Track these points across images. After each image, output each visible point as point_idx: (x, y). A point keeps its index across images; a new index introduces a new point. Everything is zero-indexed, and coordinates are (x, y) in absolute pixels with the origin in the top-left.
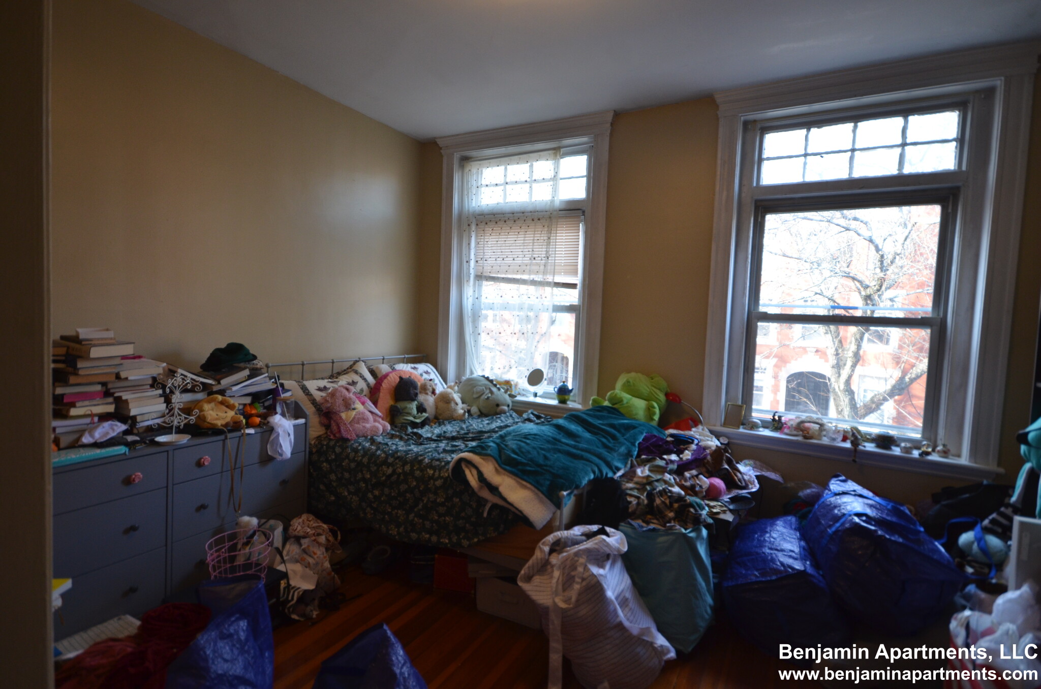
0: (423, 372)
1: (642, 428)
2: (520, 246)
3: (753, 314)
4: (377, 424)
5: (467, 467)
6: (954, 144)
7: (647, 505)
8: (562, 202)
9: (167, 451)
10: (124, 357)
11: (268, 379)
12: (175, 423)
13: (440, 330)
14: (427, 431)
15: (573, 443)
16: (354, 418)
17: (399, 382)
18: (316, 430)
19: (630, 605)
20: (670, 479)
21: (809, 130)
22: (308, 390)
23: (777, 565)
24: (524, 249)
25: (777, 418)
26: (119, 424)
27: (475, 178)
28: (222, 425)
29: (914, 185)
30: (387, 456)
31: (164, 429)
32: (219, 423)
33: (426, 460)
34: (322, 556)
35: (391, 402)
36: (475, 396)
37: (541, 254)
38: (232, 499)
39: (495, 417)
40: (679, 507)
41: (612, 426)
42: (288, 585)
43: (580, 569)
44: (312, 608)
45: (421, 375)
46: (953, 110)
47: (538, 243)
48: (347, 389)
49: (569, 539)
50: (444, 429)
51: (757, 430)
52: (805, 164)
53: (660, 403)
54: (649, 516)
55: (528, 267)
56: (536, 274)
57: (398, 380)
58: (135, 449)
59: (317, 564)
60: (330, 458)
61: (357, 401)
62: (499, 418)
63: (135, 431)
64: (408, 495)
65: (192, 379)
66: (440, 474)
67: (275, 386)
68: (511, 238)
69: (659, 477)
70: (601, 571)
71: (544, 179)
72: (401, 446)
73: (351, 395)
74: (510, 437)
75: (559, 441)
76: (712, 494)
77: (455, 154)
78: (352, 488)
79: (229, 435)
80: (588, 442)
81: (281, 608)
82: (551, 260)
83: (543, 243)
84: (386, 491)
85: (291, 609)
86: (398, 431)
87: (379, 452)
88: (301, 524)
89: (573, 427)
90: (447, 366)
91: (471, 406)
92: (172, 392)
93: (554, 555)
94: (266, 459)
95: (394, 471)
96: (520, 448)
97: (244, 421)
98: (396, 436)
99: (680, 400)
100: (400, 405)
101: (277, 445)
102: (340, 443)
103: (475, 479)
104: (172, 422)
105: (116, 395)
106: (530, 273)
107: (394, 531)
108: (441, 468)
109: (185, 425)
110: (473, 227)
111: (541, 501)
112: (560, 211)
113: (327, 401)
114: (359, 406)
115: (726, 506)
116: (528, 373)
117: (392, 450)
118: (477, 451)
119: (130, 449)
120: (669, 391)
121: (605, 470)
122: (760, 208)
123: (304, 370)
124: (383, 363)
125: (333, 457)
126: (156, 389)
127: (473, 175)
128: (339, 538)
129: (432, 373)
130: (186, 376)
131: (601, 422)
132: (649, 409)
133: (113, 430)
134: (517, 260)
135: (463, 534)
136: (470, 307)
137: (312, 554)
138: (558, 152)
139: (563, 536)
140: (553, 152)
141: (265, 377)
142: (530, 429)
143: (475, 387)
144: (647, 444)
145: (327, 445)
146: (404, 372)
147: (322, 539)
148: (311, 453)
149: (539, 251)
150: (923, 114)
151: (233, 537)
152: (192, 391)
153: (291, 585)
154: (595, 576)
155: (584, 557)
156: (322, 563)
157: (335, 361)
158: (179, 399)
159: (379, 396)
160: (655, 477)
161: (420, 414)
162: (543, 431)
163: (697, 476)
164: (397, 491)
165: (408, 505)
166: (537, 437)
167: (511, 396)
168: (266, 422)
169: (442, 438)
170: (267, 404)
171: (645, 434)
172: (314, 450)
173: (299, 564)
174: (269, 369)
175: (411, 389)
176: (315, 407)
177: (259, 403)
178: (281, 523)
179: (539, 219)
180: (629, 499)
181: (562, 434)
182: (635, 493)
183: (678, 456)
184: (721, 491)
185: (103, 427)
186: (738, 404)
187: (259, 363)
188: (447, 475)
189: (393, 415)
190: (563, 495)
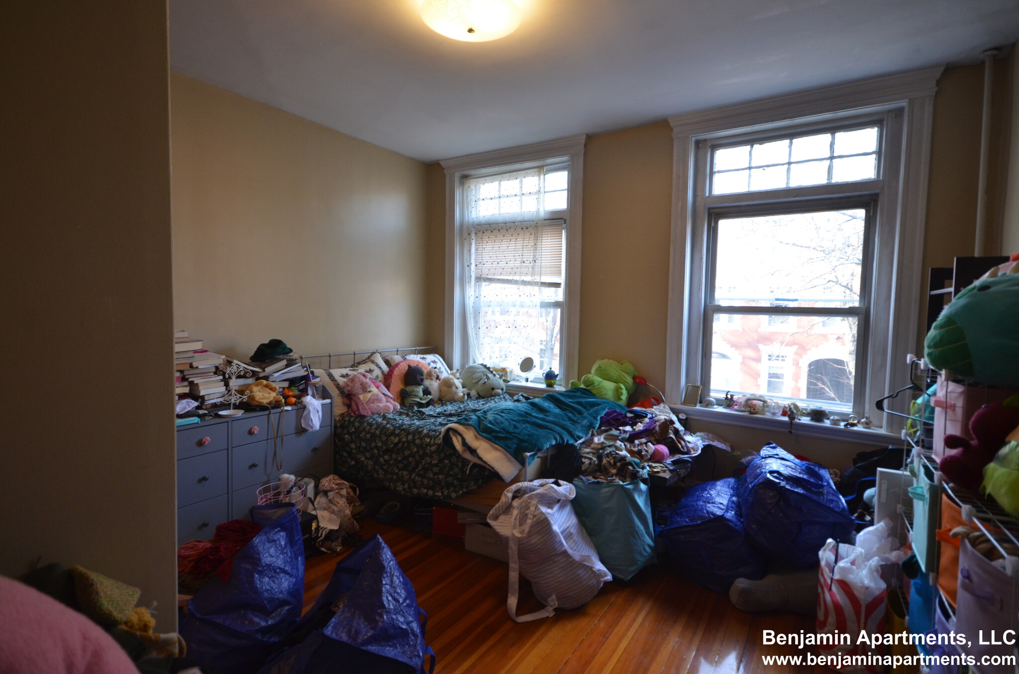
0: (431, 362)
1: (605, 405)
2: (512, 251)
3: (709, 307)
4: (388, 404)
5: (454, 435)
6: (874, 156)
7: (597, 464)
8: (546, 212)
9: (227, 422)
10: (195, 352)
11: (301, 367)
12: (233, 401)
13: (447, 325)
14: (431, 410)
15: (542, 416)
16: (370, 399)
17: (408, 370)
18: (340, 409)
19: (575, 538)
20: (621, 445)
21: (752, 146)
22: (333, 376)
23: (703, 512)
24: (515, 253)
25: (729, 396)
26: (193, 401)
27: (474, 193)
28: (267, 403)
29: (840, 193)
30: (395, 428)
31: (225, 406)
32: (265, 401)
33: (425, 431)
34: (344, 505)
35: (402, 387)
36: (474, 381)
37: (529, 258)
38: (275, 461)
39: (489, 399)
40: (620, 465)
41: (580, 404)
42: (318, 526)
43: (532, 509)
44: (337, 544)
45: (429, 364)
46: (872, 127)
47: (526, 248)
48: (364, 376)
49: (528, 488)
50: (445, 408)
51: (712, 407)
52: (750, 176)
53: (627, 385)
54: (598, 474)
55: (519, 269)
56: (525, 276)
57: (407, 368)
58: (204, 420)
59: (340, 511)
60: (351, 431)
61: (372, 385)
62: (493, 399)
63: (204, 407)
64: (411, 459)
65: (244, 367)
66: (434, 441)
67: (306, 373)
68: (504, 245)
69: (611, 443)
70: (549, 511)
71: (530, 193)
72: (406, 421)
73: (368, 380)
74: (491, 412)
75: (530, 415)
76: (656, 457)
77: (456, 173)
78: (368, 454)
79: (272, 411)
80: (556, 416)
81: (313, 543)
82: (538, 263)
83: (531, 248)
84: (394, 456)
85: (320, 543)
86: (406, 410)
87: (388, 426)
88: (328, 481)
89: (546, 404)
90: (453, 356)
91: (471, 390)
92: (230, 378)
93: (516, 500)
94: (301, 431)
95: (400, 441)
96: (496, 419)
97: (283, 400)
98: (404, 414)
99: (646, 382)
100: (409, 389)
101: (309, 420)
102: (359, 419)
103: (459, 444)
104: (230, 400)
105: (190, 380)
106: (521, 274)
107: (400, 488)
108: (436, 437)
109: (240, 402)
110: (473, 236)
111: (509, 460)
112: (544, 220)
113: (348, 385)
114: (374, 390)
115: (666, 467)
116: (520, 361)
117: (399, 424)
118: (462, 422)
119: (201, 420)
120: (637, 374)
121: (567, 437)
122: (713, 214)
123: (331, 361)
124: (397, 355)
125: (353, 430)
126: (219, 376)
127: (472, 190)
128: (358, 493)
129: (439, 362)
130: (240, 365)
131: (572, 400)
132: (617, 390)
133: (189, 406)
134: (509, 264)
135: (452, 488)
136: (471, 305)
137: (336, 503)
138: (541, 170)
139: (524, 486)
140: (538, 169)
141: (299, 366)
142: (507, 406)
143: (475, 373)
144: (608, 418)
145: (349, 421)
146: (413, 361)
147: (344, 492)
148: (336, 427)
149: (527, 255)
150: (847, 131)
151: (277, 487)
152: (244, 377)
153: (320, 526)
154: (544, 514)
155: (535, 499)
156: (344, 511)
157: (356, 353)
158: (235, 383)
159: (391, 382)
160: (608, 443)
161: (425, 396)
162: (518, 407)
163: (646, 443)
164: (402, 456)
165: (411, 467)
166: (511, 411)
167: (506, 381)
168: (300, 401)
169: (441, 415)
170: (301, 387)
171: (607, 410)
172: (338, 425)
173: (326, 511)
174: (303, 360)
175: (418, 375)
176: (339, 390)
177: (295, 387)
178: (313, 480)
179: (527, 228)
180: (583, 460)
181: (535, 410)
182: (590, 456)
183: (632, 427)
184: (664, 455)
185: (182, 404)
186: (697, 385)
187: (294, 355)
188: (440, 442)
189: (403, 397)
190: (527, 456)
